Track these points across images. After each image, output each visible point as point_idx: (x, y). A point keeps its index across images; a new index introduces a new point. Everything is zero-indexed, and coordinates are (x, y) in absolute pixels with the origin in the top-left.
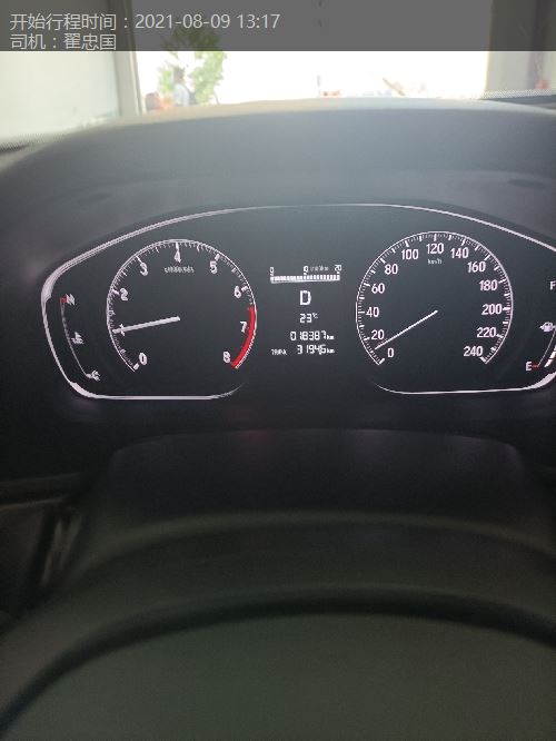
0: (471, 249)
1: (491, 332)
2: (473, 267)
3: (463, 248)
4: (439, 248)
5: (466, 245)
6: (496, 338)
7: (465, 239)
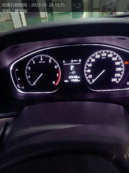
0: (113, 54)
1: (118, 75)
2: (114, 59)
4: (105, 55)
5: (112, 53)
6: (120, 77)
7: (111, 52)
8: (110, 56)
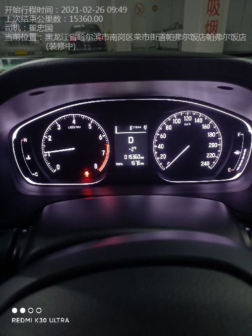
0: (203, 118)
1: (213, 155)
2: (205, 127)
3: (200, 118)
4: (189, 118)
6: (215, 158)
7: (200, 114)
8: (199, 121)
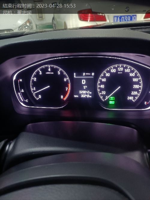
1: (135, 93)
2: (131, 75)
3: (128, 69)
4: (122, 69)
6: (137, 95)
7: (129, 67)
8: (127, 71)
